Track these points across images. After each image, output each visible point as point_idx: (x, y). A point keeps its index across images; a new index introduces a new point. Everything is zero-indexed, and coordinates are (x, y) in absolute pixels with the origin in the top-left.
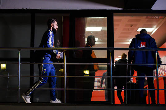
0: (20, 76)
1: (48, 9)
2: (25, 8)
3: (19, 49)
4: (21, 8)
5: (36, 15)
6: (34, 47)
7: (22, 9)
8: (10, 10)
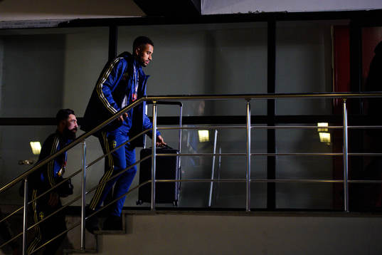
0: (250, 154)
1: (303, 11)
2: (253, 11)
3: (248, 97)
4: (245, 11)
5: (278, 24)
6: (276, 93)
7: (247, 12)
8: (222, 15)
